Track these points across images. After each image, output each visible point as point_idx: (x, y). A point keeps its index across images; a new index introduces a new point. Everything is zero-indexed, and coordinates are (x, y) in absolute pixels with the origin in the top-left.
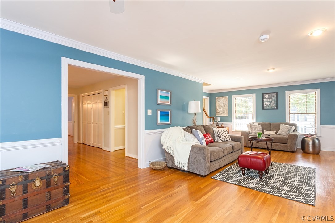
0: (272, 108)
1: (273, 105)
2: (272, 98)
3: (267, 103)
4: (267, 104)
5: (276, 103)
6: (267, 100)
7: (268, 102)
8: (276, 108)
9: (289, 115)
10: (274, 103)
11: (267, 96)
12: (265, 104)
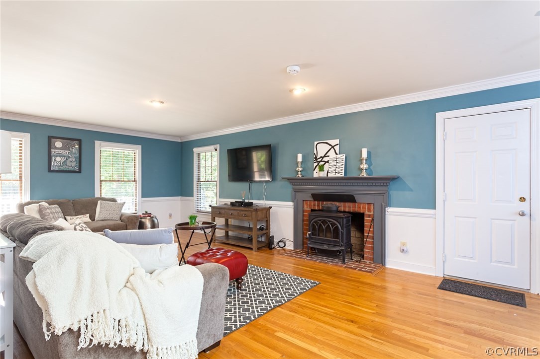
0: (71, 169)
1: (73, 165)
2: (71, 149)
3: (58, 159)
4: (57, 162)
5: (78, 160)
6: (60, 151)
7: (60, 157)
8: (77, 169)
9: (101, 183)
10: (74, 160)
11: (58, 144)
12: (55, 161)
